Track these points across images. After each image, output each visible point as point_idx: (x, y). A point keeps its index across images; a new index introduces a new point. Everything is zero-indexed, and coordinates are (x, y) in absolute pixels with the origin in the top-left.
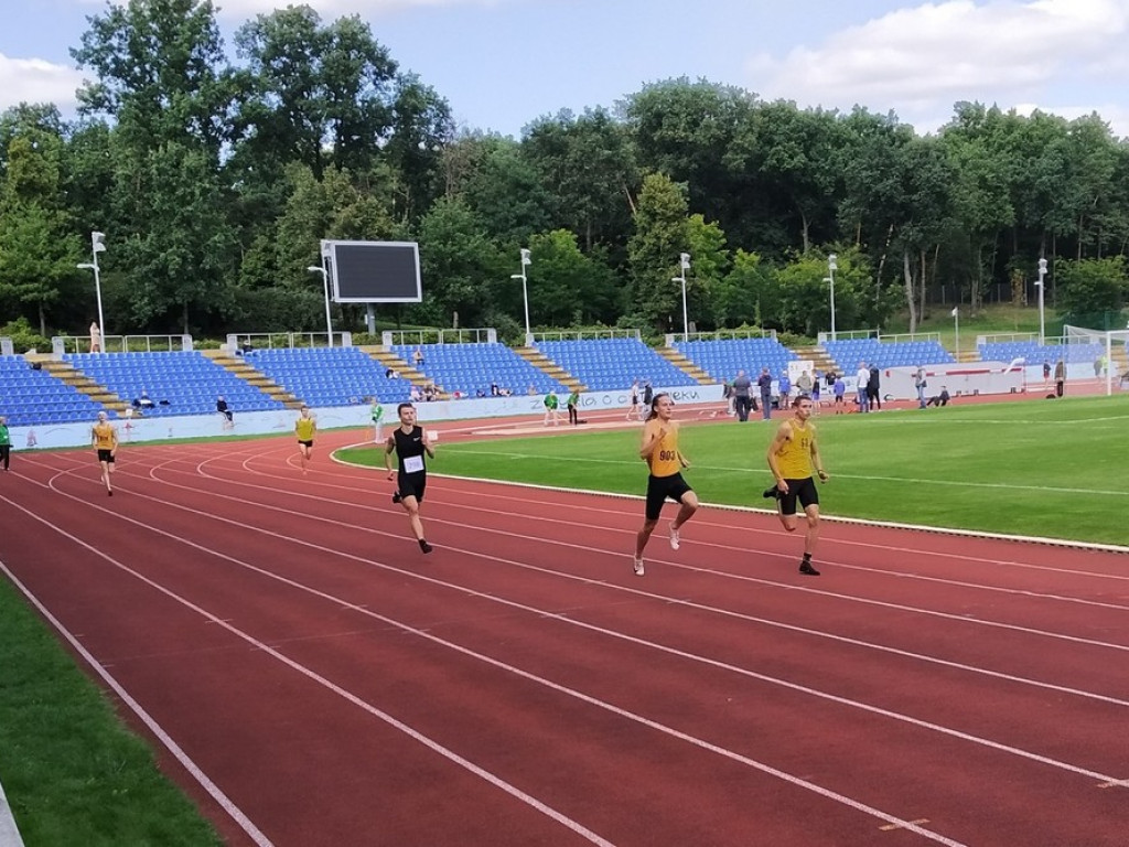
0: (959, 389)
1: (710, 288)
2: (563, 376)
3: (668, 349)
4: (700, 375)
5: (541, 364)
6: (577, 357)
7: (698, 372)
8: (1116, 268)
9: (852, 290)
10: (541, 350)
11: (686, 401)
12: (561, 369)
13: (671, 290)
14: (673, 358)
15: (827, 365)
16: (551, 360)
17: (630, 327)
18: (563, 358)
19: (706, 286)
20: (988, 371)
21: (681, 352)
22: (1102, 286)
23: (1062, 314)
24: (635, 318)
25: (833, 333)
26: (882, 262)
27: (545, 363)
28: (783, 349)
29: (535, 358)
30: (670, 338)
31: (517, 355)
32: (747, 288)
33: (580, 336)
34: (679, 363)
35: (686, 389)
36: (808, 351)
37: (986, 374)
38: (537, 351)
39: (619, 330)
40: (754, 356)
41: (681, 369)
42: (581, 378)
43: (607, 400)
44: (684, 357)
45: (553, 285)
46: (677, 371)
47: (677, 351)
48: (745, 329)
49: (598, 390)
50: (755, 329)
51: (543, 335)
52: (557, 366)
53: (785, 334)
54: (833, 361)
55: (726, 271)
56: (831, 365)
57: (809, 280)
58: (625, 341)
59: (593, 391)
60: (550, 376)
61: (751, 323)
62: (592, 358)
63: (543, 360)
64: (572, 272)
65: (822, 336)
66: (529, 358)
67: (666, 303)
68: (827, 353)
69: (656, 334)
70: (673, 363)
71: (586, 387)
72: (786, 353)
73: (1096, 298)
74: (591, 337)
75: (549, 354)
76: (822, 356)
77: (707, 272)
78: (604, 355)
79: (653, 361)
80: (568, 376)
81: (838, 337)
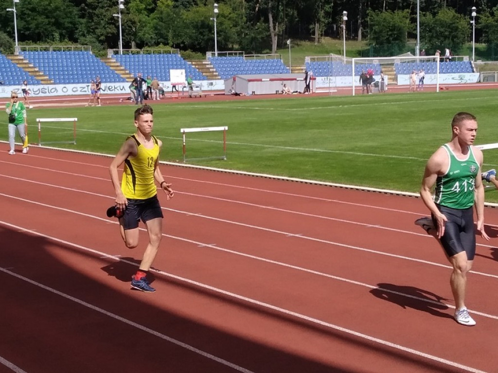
0: (277, 90)
1: (140, 21)
2: (38, 74)
3: (109, 59)
4: (128, 76)
5: (24, 66)
6: (48, 63)
7: (127, 74)
8: (403, 17)
9: (231, 26)
10: (25, 57)
11: (117, 92)
12: (37, 69)
13: (113, 21)
14: (112, 64)
15: (210, 72)
16: (30, 64)
17: (86, 44)
18: (39, 63)
19: (136, 19)
20: (295, 79)
21: (117, 62)
22: (393, 28)
23: (370, 45)
24: (89, 38)
25: (216, 52)
26: (257, 8)
27: (27, 66)
28: (183, 61)
29: (21, 62)
30: (110, 52)
31: (8, 60)
32: (164, 22)
33: (51, 49)
34: (115, 68)
35: (117, 85)
36: (199, 63)
37: (294, 81)
38: (22, 57)
39: (79, 46)
40: (164, 65)
41: (116, 72)
42: (49, 75)
43: (65, 90)
44: (119, 64)
45: (36, 16)
46: (113, 73)
47: (115, 60)
48: (161, 48)
49: (60, 83)
50: (168, 48)
51: (27, 47)
52: (34, 67)
53: (187, 51)
54: (215, 70)
55: (152, 11)
56: (213, 72)
57: (203, 18)
58: (81, 53)
59: (57, 84)
60: (30, 74)
61: (166, 44)
62: (58, 62)
63: (26, 64)
64: (49, 8)
65: (209, 54)
66: (17, 62)
67: (111, 30)
68: (211, 64)
69: (104, 49)
70: (111, 68)
71: (52, 82)
72: (185, 64)
73: (391, 35)
74: (59, 50)
75: (30, 59)
76: (207, 66)
77: (139, 11)
78: (66, 62)
79: (98, 66)
80: (41, 73)
81: (219, 55)
